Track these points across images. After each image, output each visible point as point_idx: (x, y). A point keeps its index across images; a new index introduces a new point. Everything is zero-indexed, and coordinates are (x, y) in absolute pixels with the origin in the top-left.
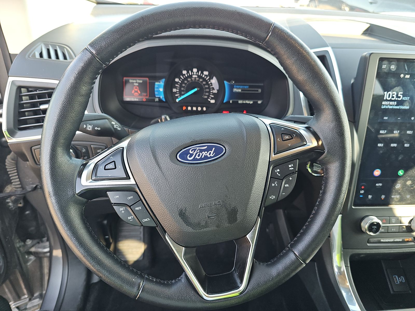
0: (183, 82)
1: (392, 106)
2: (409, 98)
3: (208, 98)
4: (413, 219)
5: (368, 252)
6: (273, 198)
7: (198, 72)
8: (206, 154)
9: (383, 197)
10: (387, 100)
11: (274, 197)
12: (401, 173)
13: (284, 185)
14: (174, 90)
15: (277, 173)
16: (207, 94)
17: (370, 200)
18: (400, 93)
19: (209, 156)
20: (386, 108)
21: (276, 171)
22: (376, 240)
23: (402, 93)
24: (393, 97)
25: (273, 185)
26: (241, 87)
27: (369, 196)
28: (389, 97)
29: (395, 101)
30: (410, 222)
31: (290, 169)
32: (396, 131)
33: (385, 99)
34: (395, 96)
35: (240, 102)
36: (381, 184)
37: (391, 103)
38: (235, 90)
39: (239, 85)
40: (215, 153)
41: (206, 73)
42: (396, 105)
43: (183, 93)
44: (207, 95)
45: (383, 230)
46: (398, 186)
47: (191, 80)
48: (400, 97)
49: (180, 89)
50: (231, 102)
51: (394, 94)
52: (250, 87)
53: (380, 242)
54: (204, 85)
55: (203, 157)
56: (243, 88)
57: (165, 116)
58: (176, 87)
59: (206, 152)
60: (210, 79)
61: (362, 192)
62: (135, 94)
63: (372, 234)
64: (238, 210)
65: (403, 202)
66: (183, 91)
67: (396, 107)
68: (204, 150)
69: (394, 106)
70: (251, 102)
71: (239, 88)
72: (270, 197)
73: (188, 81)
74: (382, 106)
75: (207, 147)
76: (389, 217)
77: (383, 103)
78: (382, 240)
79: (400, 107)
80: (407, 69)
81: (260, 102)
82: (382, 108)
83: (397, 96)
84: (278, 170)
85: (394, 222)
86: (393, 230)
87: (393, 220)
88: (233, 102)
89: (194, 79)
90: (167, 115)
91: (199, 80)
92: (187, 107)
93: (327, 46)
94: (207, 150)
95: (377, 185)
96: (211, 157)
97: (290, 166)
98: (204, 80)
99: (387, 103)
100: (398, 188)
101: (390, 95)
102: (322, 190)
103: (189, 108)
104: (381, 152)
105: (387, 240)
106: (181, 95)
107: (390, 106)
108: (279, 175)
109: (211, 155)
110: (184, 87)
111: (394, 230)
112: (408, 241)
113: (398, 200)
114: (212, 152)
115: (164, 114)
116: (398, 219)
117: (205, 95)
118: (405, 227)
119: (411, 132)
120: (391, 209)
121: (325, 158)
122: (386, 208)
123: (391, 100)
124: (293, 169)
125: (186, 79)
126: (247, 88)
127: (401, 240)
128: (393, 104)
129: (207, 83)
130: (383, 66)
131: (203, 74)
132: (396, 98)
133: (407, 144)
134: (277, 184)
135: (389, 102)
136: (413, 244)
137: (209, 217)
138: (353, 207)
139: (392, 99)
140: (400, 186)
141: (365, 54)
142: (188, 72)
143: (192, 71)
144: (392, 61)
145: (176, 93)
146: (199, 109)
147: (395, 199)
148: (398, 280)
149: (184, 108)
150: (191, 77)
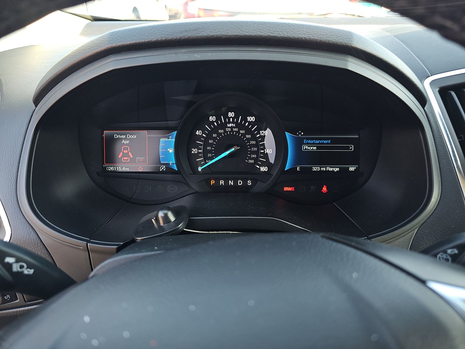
0: (209, 136)
3: (256, 163)
7: (237, 116)
14: (194, 151)
16: (254, 156)
26: (316, 142)
35: (315, 169)
38: (305, 147)
39: (312, 139)
41: (251, 119)
43: (209, 155)
47: (225, 132)
49: (205, 149)
50: (298, 169)
52: (333, 141)
54: (249, 140)
56: (320, 144)
57: (165, 212)
58: (197, 146)
60: (258, 130)
62: (124, 160)
66: (210, 152)
70: (336, 169)
71: (313, 144)
73: (219, 134)
81: (352, 169)
88: (301, 168)
89: (230, 130)
90: (169, 209)
91: (238, 132)
92: (217, 180)
98: (248, 131)
103: (222, 182)
106: (206, 159)
110: (211, 145)
115: (162, 209)
117: (251, 158)
125: (215, 130)
126: (328, 144)
129: (254, 138)
131: (246, 121)
142: (218, 119)
143: (226, 116)
145: (197, 155)
146: (240, 183)
149: (213, 182)
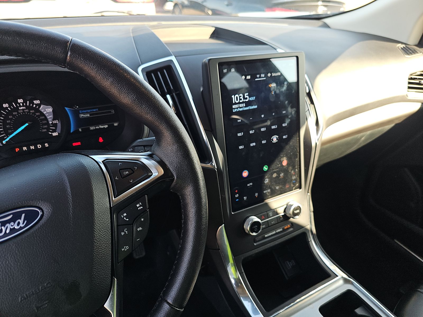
0: (6, 118)
1: (242, 108)
2: (254, 97)
3: (48, 131)
4: (286, 207)
5: (257, 252)
6: (126, 249)
7: (25, 101)
8: (12, 226)
9: (256, 195)
10: (236, 104)
11: (127, 247)
12: (265, 168)
13: (136, 230)
15: (125, 218)
16: (45, 126)
17: (246, 201)
18: (246, 94)
19: (17, 227)
20: (237, 111)
21: (122, 216)
22: (260, 237)
23: (247, 94)
24: (241, 99)
25: (123, 234)
26: (89, 111)
27: (244, 198)
28: (237, 100)
29: (243, 103)
30: (285, 211)
31: (139, 209)
32: (252, 131)
33: (234, 102)
34: (242, 98)
35: (92, 128)
36: (251, 184)
37: (241, 105)
38: (82, 115)
39: (88, 109)
40: (26, 221)
41: (37, 102)
42: (245, 107)
43: (10, 131)
44: (45, 128)
45: (264, 226)
46: (267, 181)
47: (18, 113)
48: (247, 98)
49: (4, 127)
50: (80, 130)
51: (241, 96)
52: (100, 109)
53: (265, 238)
55: (8, 232)
56: (91, 112)
59: (12, 223)
61: (237, 196)
63: (254, 234)
64: (79, 283)
65: (274, 194)
66: (10, 129)
67: (245, 108)
68: (9, 222)
69: (244, 108)
70: (106, 126)
71: (87, 113)
72: (123, 249)
73: (14, 116)
74: (233, 110)
75: (11, 216)
76: (266, 212)
77: (234, 107)
78: (266, 236)
79: (249, 108)
80: (246, 70)
81: (116, 124)
82: (234, 111)
83: (244, 98)
84: (125, 214)
85: (271, 215)
86: (272, 223)
87: (271, 214)
88: (82, 129)
89: (22, 111)
91: (29, 112)
92: (21, 148)
93: (171, 55)
94: (13, 220)
95: (248, 185)
96: (21, 228)
97: (138, 205)
98: (37, 110)
99: (237, 106)
100: (267, 183)
101: (237, 97)
102: (183, 219)
103: (25, 148)
104: (244, 153)
105: (270, 234)
106: (8, 134)
107: (240, 109)
108: (128, 220)
109: (21, 225)
110: (9, 124)
111: (274, 222)
112: (288, 229)
113: (270, 193)
114: (21, 221)
116: (274, 212)
117: (43, 129)
118: (281, 217)
119: (265, 129)
120: (267, 204)
121: (177, 184)
122: (262, 205)
123: (239, 103)
124: (142, 207)
125: (10, 113)
126: (96, 111)
127: (281, 230)
128: (242, 106)
130: (224, 70)
131: (33, 104)
132: (244, 99)
133: (264, 141)
134: (127, 232)
135: (238, 105)
136: (292, 229)
137: (38, 308)
138: (233, 213)
139: (241, 101)
140: (269, 180)
141: (204, 60)
142: (10, 105)
143: (16, 103)
144: (230, 65)
146: (39, 146)
147: (267, 193)
148: (289, 265)
149: (17, 150)
150: (17, 109)
